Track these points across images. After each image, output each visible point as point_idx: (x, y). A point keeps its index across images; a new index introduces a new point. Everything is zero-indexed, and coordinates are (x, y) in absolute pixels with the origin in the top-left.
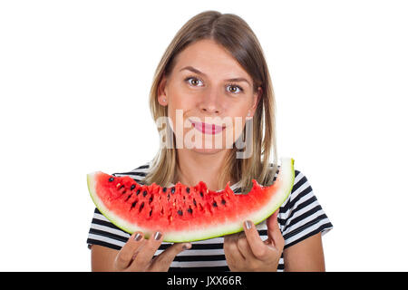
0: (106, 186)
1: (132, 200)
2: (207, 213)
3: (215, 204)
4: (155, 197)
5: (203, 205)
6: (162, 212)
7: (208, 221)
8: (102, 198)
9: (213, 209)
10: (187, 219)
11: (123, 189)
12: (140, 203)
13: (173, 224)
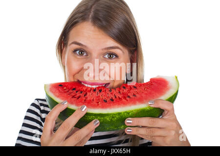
0: (56, 88)
1: (73, 94)
2: (124, 100)
3: (129, 97)
4: (88, 94)
5: (120, 97)
6: (93, 100)
7: (125, 104)
8: (53, 92)
9: (128, 99)
10: (110, 103)
11: (67, 90)
12: (78, 95)
13: (100, 105)
